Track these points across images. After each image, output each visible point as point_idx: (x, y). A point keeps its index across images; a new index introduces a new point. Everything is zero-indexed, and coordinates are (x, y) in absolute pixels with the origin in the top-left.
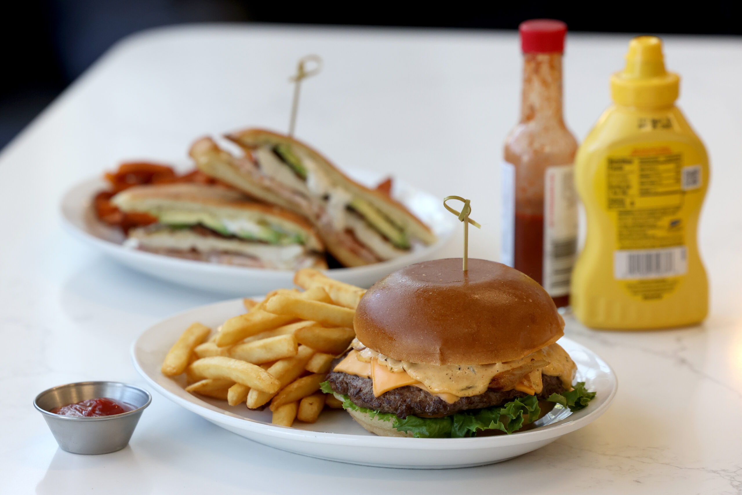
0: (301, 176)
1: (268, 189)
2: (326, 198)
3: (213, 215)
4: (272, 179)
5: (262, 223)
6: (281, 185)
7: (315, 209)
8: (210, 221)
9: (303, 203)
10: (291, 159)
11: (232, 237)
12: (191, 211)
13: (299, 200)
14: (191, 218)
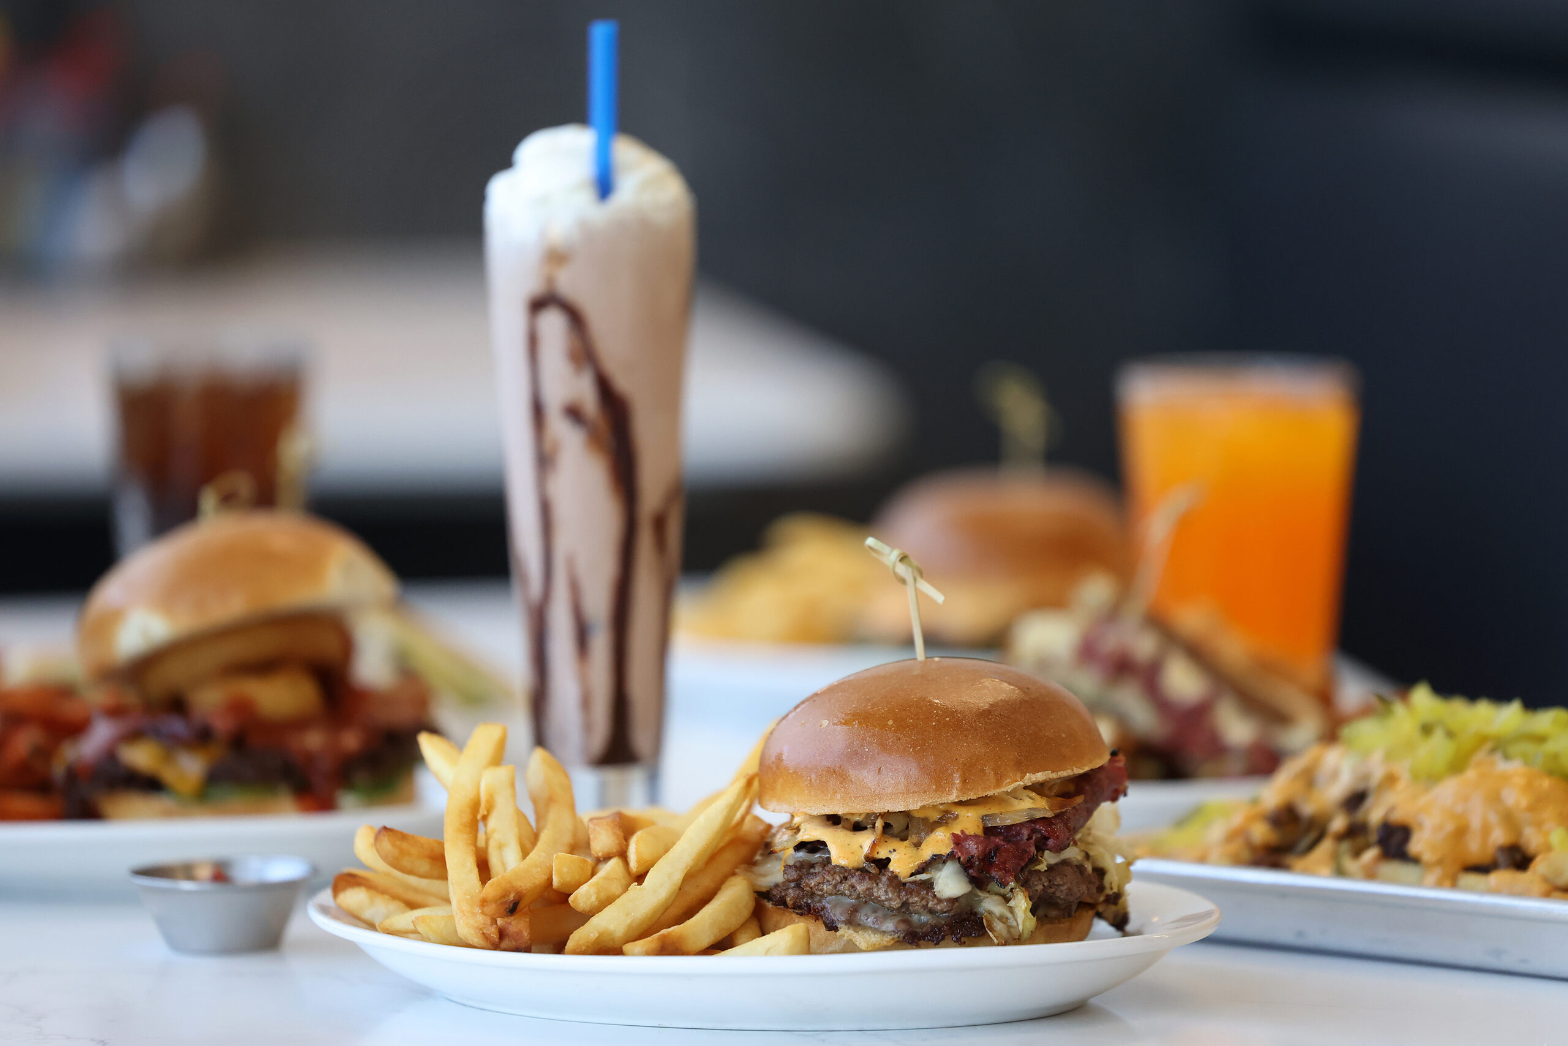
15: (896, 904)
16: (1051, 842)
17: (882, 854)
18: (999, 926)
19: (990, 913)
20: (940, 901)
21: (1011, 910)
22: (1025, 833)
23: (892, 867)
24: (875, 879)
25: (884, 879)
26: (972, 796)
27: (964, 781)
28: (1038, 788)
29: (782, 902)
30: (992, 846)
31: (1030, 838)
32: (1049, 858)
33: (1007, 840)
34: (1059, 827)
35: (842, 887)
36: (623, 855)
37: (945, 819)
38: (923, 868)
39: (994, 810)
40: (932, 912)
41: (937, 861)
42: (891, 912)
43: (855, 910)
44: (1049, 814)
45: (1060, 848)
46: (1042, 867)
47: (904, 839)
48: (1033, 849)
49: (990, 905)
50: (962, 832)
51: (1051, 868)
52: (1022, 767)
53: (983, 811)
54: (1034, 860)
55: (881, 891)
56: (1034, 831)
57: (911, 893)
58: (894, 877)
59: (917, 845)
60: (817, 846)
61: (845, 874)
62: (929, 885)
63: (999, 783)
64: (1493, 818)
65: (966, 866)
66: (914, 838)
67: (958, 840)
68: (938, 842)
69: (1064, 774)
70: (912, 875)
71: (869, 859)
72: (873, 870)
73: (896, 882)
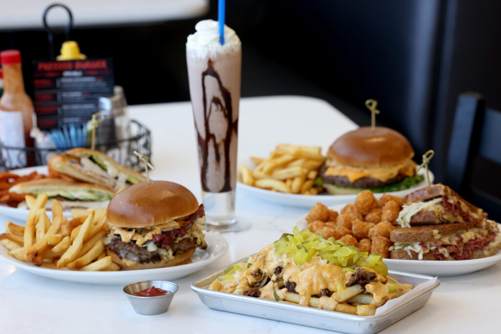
0: (104, 169)
1: (90, 176)
2: (117, 178)
3: (65, 191)
4: (91, 171)
5: (91, 192)
6: (95, 174)
7: (112, 183)
8: (63, 194)
9: (107, 181)
10: (99, 162)
11: (76, 200)
12: (53, 190)
13: (104, 180)
14: (54, 194)
15: (137, 253)
16: (179, 235)
17: (134, 239)
18: (165, 258)
19: (163, 255)
20: (149, 252)
21: (169, 254)
22: (173, 233)
23: (137, 243)
24: (132, 246)
25: (134, 246)
26: (158, 224)
27: (155, 220)
28: (176, 220)
29: (110, 249)
30: (162, 237)
31: (174, 234)
32: (179, 239)
33: (167, 235)
34: (182, 230)
35: (124, 248)
36: (70, 235)
37: (151, 230)
38: (145, 243)
39: (164, 227)
40: (147, 255)
41: (148, 241)
42: (136, 255)
43: (127, 254)
44: (179, 227)
45: (182, 236)
46: (177, 242)
47: (141, 234)
48: (174, 237)
49: (163, 252)
50: (155, 233)
51: (180, 242)
52: (171, 215)
53: (162, 227)
54: (175, 240)
55: (133, 249)
56: (175, 232)
57: (141, 250)
58: (137, 246)
59: (144, 236)
60: (119, 235)
61: (125, 244)
62: (146, 248)
63: (165, 220)
64: (320, 281)
65: (156, 243)
66: (143, 234)
67: (154, 236)
68: (149, 236)
69: (183, 216)
70: (142, 245)
71: (131, 240)
72: (132, 243)
73: (138, 248)
